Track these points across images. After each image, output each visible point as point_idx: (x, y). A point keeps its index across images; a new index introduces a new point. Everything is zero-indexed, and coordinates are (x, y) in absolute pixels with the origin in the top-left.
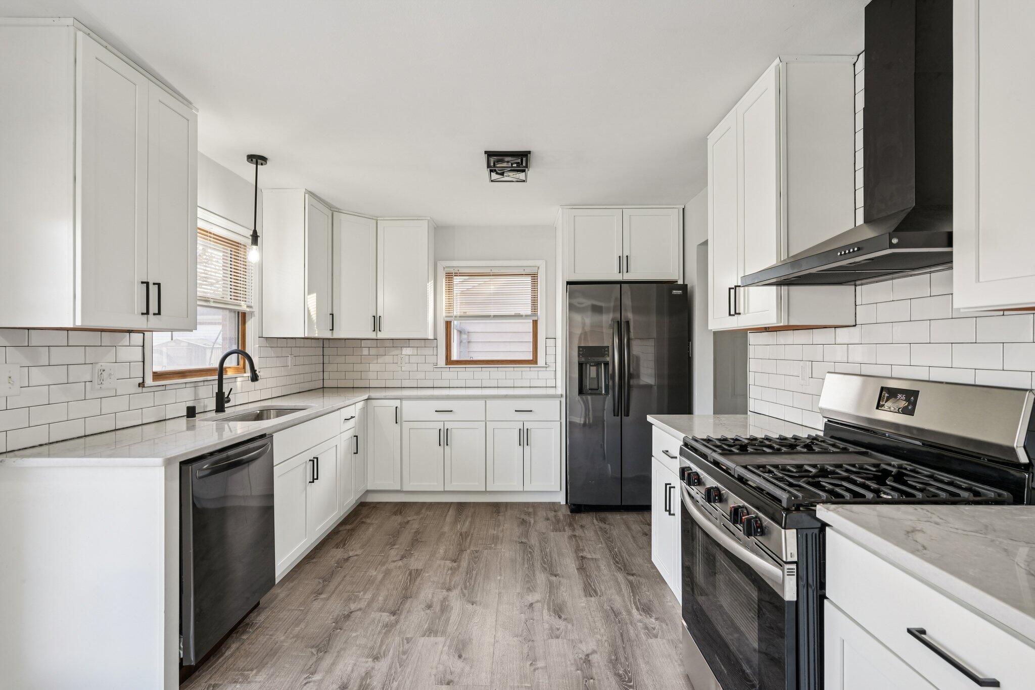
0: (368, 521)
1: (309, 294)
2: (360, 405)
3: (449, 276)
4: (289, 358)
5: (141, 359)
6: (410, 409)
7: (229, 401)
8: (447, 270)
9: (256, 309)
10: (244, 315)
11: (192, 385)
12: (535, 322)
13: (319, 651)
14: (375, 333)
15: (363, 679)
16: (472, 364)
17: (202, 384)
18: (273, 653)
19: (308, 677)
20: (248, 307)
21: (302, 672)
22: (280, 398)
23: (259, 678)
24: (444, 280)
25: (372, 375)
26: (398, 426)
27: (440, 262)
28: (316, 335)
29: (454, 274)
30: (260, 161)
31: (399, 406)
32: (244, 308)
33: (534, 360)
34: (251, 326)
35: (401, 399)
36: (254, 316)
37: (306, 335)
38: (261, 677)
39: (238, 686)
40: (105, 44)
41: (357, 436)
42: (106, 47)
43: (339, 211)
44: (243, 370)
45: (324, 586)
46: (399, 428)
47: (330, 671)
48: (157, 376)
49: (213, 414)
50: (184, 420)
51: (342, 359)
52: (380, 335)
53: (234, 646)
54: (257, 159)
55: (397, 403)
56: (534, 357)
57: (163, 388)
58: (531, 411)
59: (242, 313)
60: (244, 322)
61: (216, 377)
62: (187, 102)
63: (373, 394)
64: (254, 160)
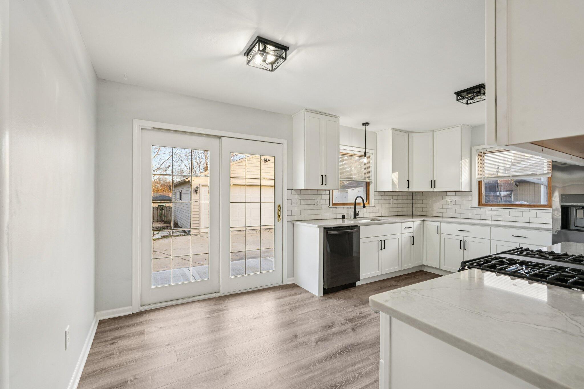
0: (417, 277)
1: (393, 173)
2: (419, 223)
3: (481, 155)
4: (391, 201)
5: (329, 199)
6: (445, 227)
7: (358, 215)
8: (479, 151)
9: (373, 181)
10: (369, 183)
11: (346, 208)
12: (550, 178)
13: (362, 303)
14: (432, 189)
15: (368, 315)
16: (498, 206)
17: (350, 208)
18: (350, 298)
19: (354, 307)
20: (369, 180)
21: (353, 305)
22: (386, 217)
23: (342, 301)
24: (477, 157)
25: (435, 210)
26: (438, 236)
27: (475, 147)
28: (398, 190)
29: (482, 153)
30: (367, 125)
31: (439, 225)
32: (367, 180)
33: (549, 205)
34: (371, 187)
35: (440, 222)
36: (373, 183)
37: (392, 190)
38: (343, 301)
39: (336, 300)
40: (311, 111)
41: (413, 237)
42: (312, 112)
43: (412, 132)
44: (368, 204)
45: (379, 290)
46: (439, 236)
47: (361, 309)
48: (334, 204)
49: (353, 219)
50: (341, 220)
51: (421, 202)
52: (435, 190)
53: (342, 292)
54: (366, 124)
55: (438, 224)
56: (549, 202)
57: (336, 208)
58: (526, 237)
59: (368, 182)
60: (369, 186)
61: (354, 206)
62: (336, 117)
63: (426, 219)
64: (365, 125)
